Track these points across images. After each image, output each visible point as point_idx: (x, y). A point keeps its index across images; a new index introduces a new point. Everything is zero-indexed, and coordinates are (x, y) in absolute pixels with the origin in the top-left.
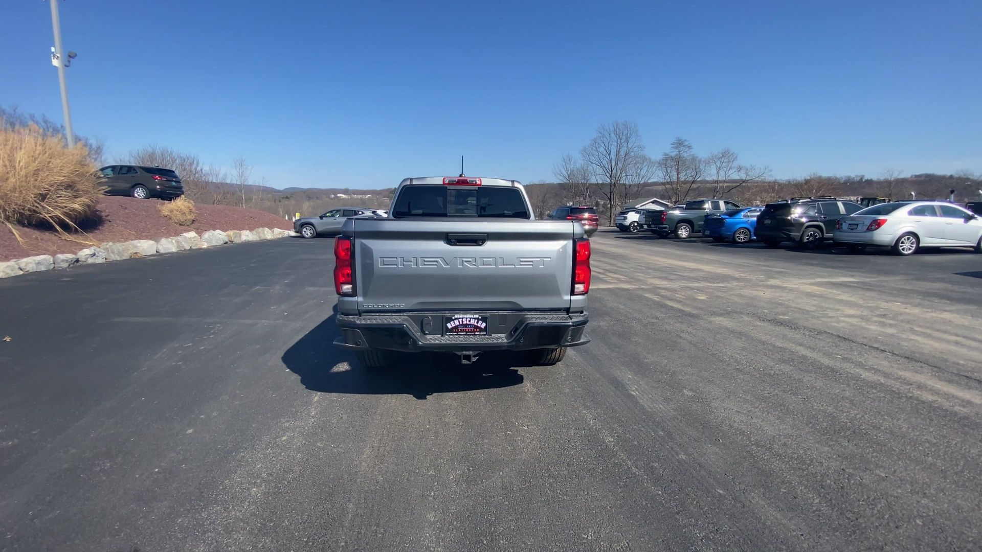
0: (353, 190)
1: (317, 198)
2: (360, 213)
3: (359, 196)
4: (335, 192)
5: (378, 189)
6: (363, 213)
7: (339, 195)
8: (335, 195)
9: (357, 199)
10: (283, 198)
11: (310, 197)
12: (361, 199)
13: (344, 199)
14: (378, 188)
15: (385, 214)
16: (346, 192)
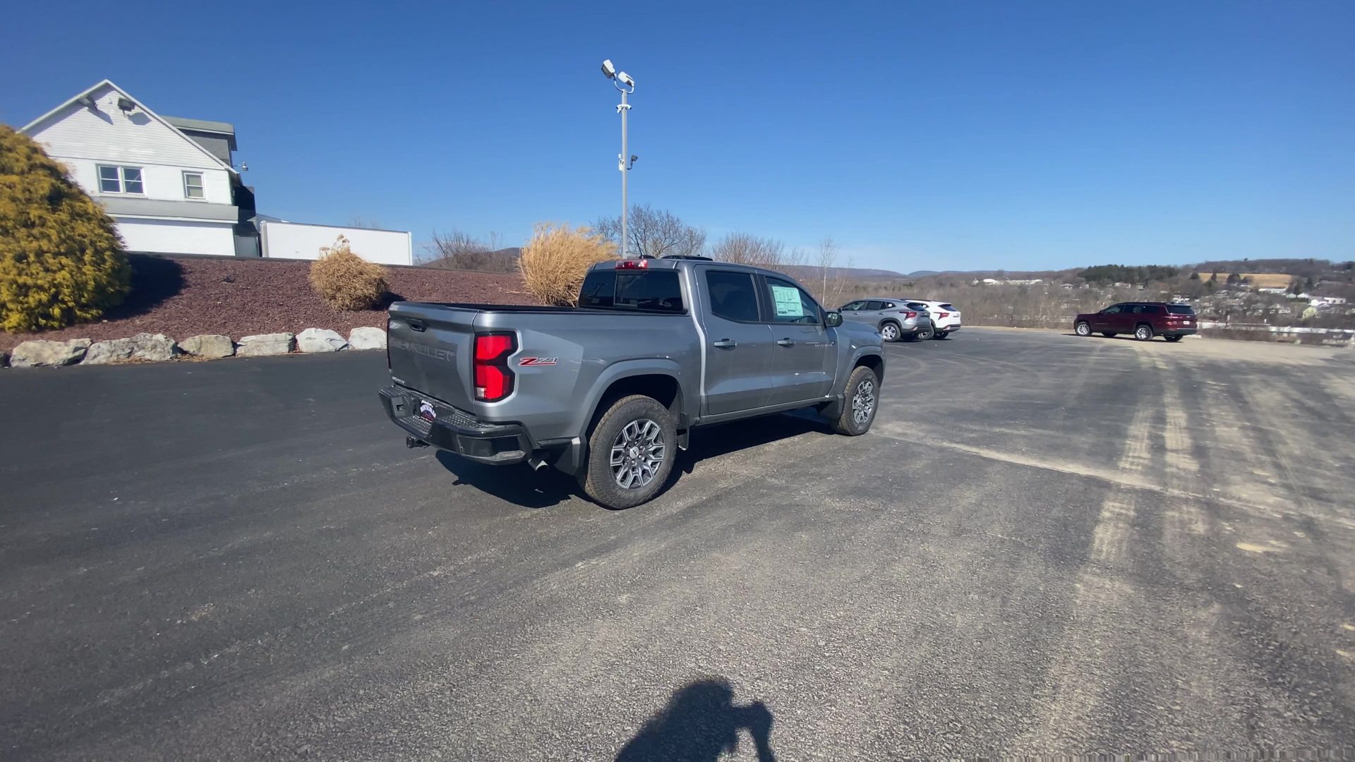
0: (1011, 273)
1: (952, 285)
2: (890, 305)
3: (1018, 282)
4: (981, 275)
5: (1056, 270)
6: (894, 306)
7: (986, 281)
8: (979, 280)
9: (1013, 286)
10: (904, 285)
11: (941, 284)
12: (1021, 286)
13: (994, 287)
14: (1056, 268)
15: (940, 308)
16: (998, 275)
